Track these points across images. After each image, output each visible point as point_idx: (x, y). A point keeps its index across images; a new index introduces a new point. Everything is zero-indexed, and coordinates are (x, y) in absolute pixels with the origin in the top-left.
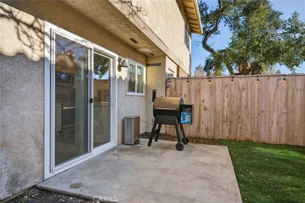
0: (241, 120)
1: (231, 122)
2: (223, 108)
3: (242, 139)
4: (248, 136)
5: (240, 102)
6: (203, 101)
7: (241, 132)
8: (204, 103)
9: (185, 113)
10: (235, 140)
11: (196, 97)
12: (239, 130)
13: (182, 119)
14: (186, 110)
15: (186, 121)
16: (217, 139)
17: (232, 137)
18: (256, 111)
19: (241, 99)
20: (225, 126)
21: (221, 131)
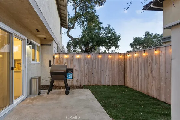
0: (93, 75)
1: (89, 76)
2: (85, 69)
3: (94, 84)
4: (96, 83)
5: (93, 66)
6: (75, 66)
7: (93, 81)
8: (76, 67)
9: (69, 73)
10: (91, 85)
11: (71, 64)
12: (92, 80)
13: (67, 77)
14: (70, 71)
15: (70, 78)
16: (82, 85)
17: (89, 84)
18: (99, 71)
19: (93, 64)
20: (86, 79)
21: (84, 81)
